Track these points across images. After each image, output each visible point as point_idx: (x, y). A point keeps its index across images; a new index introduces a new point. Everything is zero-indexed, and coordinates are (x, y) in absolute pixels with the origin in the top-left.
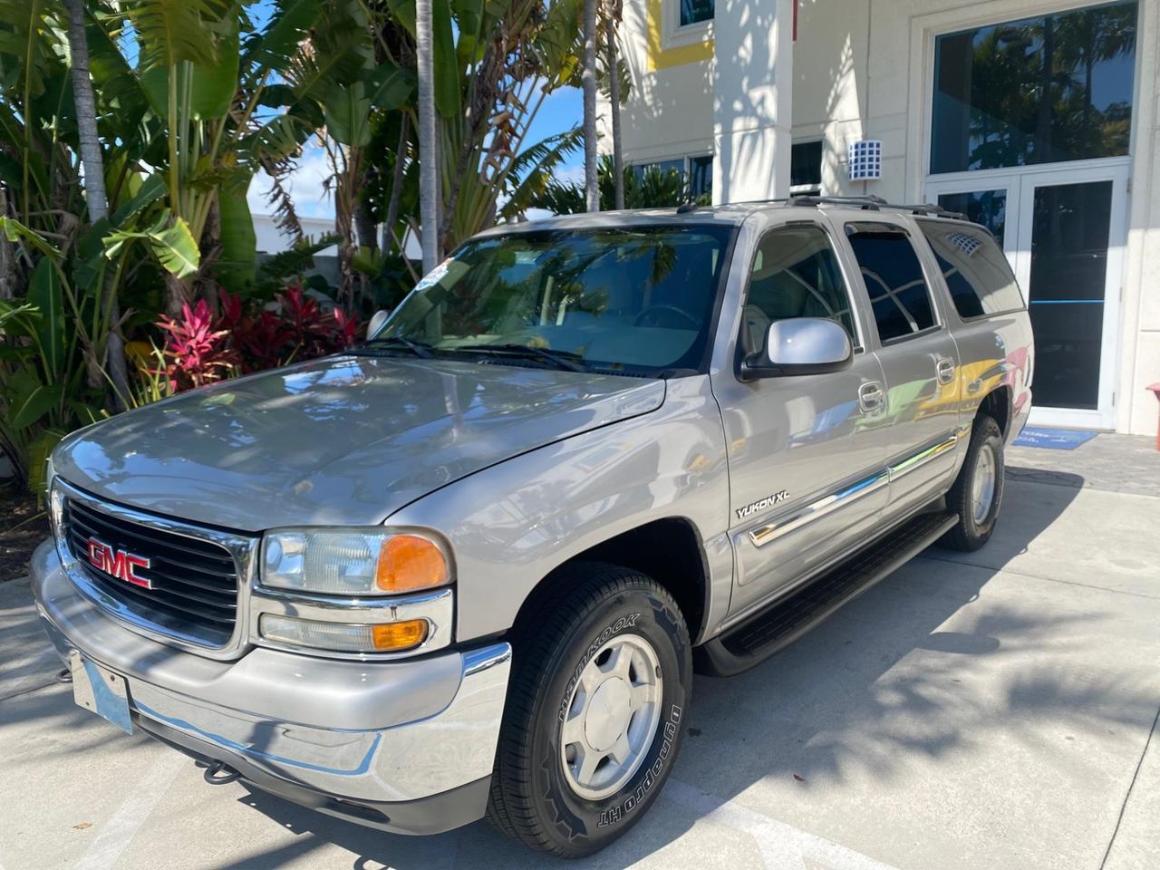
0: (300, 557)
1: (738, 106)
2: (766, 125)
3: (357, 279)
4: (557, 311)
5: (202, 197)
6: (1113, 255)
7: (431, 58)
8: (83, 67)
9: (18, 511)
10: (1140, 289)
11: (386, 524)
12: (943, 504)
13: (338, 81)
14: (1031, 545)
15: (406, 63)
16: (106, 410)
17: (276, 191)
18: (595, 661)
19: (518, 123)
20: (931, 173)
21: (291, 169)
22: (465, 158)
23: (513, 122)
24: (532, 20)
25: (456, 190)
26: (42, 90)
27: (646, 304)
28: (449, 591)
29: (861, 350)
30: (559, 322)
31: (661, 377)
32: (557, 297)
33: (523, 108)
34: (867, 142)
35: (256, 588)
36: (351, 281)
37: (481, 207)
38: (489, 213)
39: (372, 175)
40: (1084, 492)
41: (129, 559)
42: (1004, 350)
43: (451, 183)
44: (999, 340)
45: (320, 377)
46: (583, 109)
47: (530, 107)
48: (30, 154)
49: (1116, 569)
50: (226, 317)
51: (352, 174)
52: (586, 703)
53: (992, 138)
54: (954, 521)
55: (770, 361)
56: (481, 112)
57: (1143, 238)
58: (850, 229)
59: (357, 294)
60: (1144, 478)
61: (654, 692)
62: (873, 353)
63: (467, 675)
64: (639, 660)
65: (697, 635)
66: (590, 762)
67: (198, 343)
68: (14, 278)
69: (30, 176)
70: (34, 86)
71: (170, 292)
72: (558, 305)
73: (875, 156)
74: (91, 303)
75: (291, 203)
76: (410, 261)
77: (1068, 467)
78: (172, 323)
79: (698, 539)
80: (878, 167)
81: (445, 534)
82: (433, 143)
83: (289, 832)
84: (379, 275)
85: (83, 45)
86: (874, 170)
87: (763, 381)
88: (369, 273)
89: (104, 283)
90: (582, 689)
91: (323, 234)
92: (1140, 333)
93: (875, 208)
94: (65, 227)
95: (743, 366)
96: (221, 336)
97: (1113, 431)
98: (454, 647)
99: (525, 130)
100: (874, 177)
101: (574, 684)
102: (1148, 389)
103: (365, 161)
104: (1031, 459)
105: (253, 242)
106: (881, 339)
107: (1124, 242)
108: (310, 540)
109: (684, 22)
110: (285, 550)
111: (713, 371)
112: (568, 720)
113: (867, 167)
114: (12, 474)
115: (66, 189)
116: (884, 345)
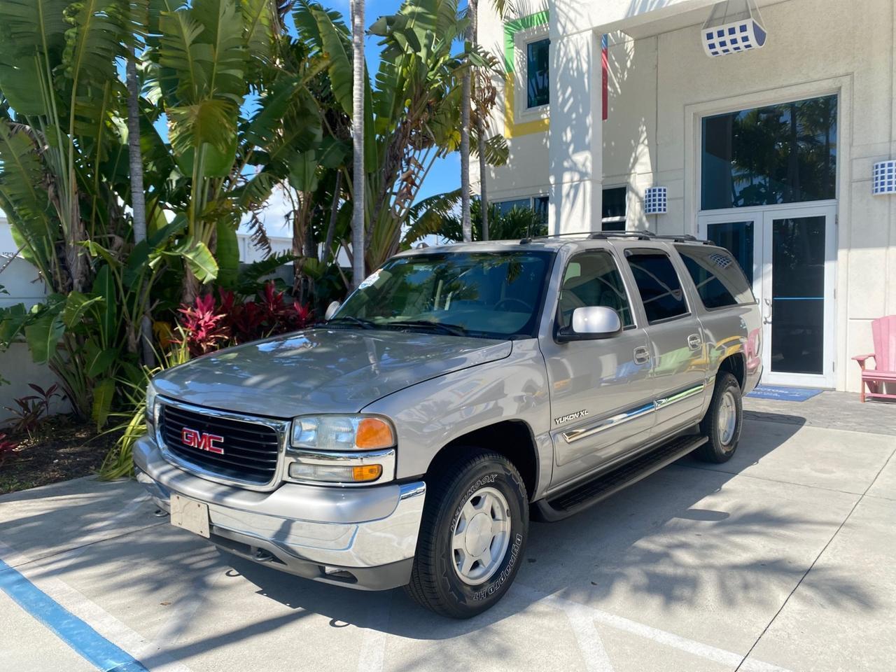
0: (314, 432)
1: (566, 164)
2: (586, 178)
3: (306, 281)
4: (445, 302)
5: (208, 225)
6: (828, 266)
7: (363, 138)
8: (136, 144)
9: (78, 435)
10: (847, 290)
11: (361, 412)
12: (698, 430)
13: (297, 149)
14: (761, 460)
15: (340, 136)
16: (148, 366)
17: (254, 221)
18: (471, 501)
19: (416, 176)
20: (702, 209)
21: (265, 207)
22: (380, 201)
23: (413, 176)
24: (427, 110)
25: (373, 221)
26: (107, 159)
27: (503, 298)
28: (393, 450)
29: (635, 327)
30: (447, 308)
31: (509, 340)
32: (445, 293)
33: (420, 167)
34: (657, 188)
35: (288, 449)
36: (302, 282)
37: (390, 233)
38: (395, 237)
39: (318, 212)
40: (804, 427)
41: (210, 438)
42: (746, 329)
43: (370, 216)
44: (743, 323)
45: (281, 344)
46: (461, 168)
47: (425, 166)
48: (97, 199)
49: (814, 474)
50: (223, 306)
51: (305, 210)
52: (466, 526)
53: (756, 181)
54: (706, 440)
55: (574, 332)
56: (392, 170)
57: (848, 255)
58: (628, 253)
59: (306, 291)
60: (849, 420)
61: (506, 525)
62: (642, 329)
63: (402, 499)
64: (497, 505)
65: (532, 495)
66: (468, 563)
67: (205, 322)
68: (83, 279)
69: (97, 214)
70: (102, 156)
71: (186, 289)
72: (446, 297)
73: (662, 198)
74: (133, 296)
75: (264, 229)
76: (341, 268)
77: (797, 412)
78: (189, 309)
79: (532, 434)
80: (665, 205)
81: (392, 419)
82: (363, 193)
83: (289, 608)
84: (320, 278)
85: (137, 129)
86: (662, 207)
87: (571, 343)
88: (315, 277)
89: (143, 283)
90: (463, 518)
91: (284, 251)
92: (849, 320)
93: (647, 239)
94: (116, 245)
95: (558, 334)
96: (221, 318)
97: (834, 389)
98: (396, 482)
99: (421, 182)
100: (662, 212)
101: (460, 511)
102: (853, 359)
103: (313, 202)
104: (772, 407)
105: (238, 256)
106: (648, 320)
107: (835, 258)
108: (320, 422)
109: (530, 106)
110: (304, 429)
111: (540, 336)
112: (456, 534)
113: (657, 205)
114: (71, 411)
115: (117, 220)
116: (650, 324)
